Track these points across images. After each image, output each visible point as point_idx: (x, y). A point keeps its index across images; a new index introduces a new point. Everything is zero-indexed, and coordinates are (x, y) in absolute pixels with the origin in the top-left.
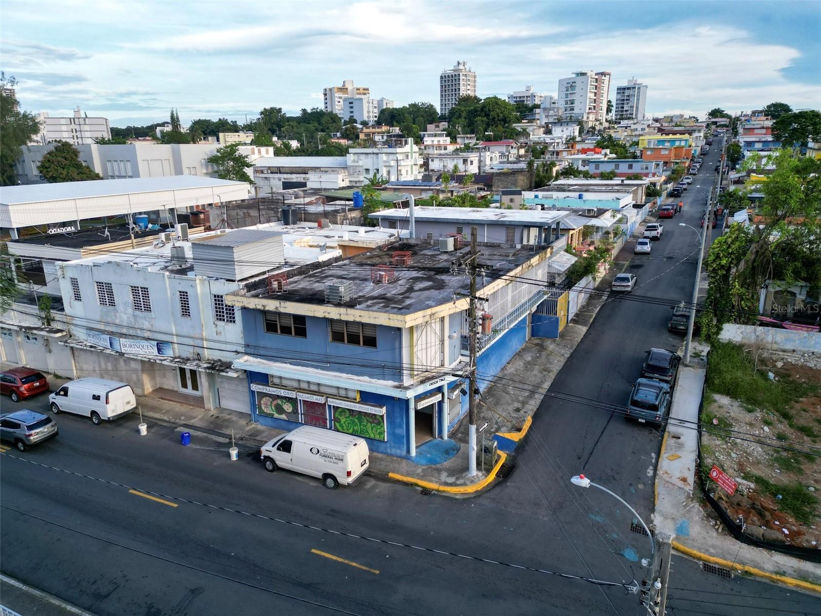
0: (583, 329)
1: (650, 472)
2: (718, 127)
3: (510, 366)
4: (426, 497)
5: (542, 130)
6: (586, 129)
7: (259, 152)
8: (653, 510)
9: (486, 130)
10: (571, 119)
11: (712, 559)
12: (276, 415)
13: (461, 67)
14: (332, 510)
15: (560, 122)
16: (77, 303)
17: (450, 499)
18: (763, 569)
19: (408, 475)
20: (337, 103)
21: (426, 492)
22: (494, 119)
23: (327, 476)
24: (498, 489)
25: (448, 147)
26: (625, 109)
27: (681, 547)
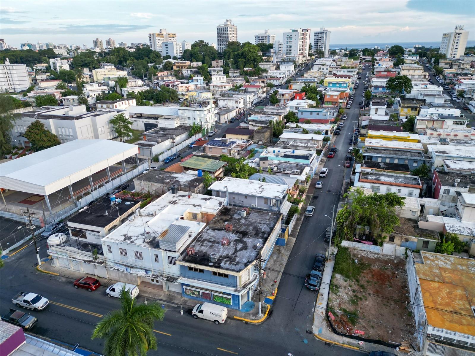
0: (294, 240)
1: (313, 310)
2: (365, 61)
3: (269, 263)
4: (247, 325)
5: (275, 67)
6: (298, 64)
7: (129, 103)
8: (313, 325)
9: (244, 67)
10: (290, 60)
11: (327, 341)
12: (192, 295)
13: (229, 23)
14: (220, 333)
15: (284, 61)
16: (110, 254)
17: (254, 325)
18: (339, 343)
19: (240, 317)
20: (157, 43)
21: (246, 323)
22: (248, 59)
23: (215, 321)
24: (268, 320)
25: (226, 87)
26: (319, 45)
27: (319, 337)
